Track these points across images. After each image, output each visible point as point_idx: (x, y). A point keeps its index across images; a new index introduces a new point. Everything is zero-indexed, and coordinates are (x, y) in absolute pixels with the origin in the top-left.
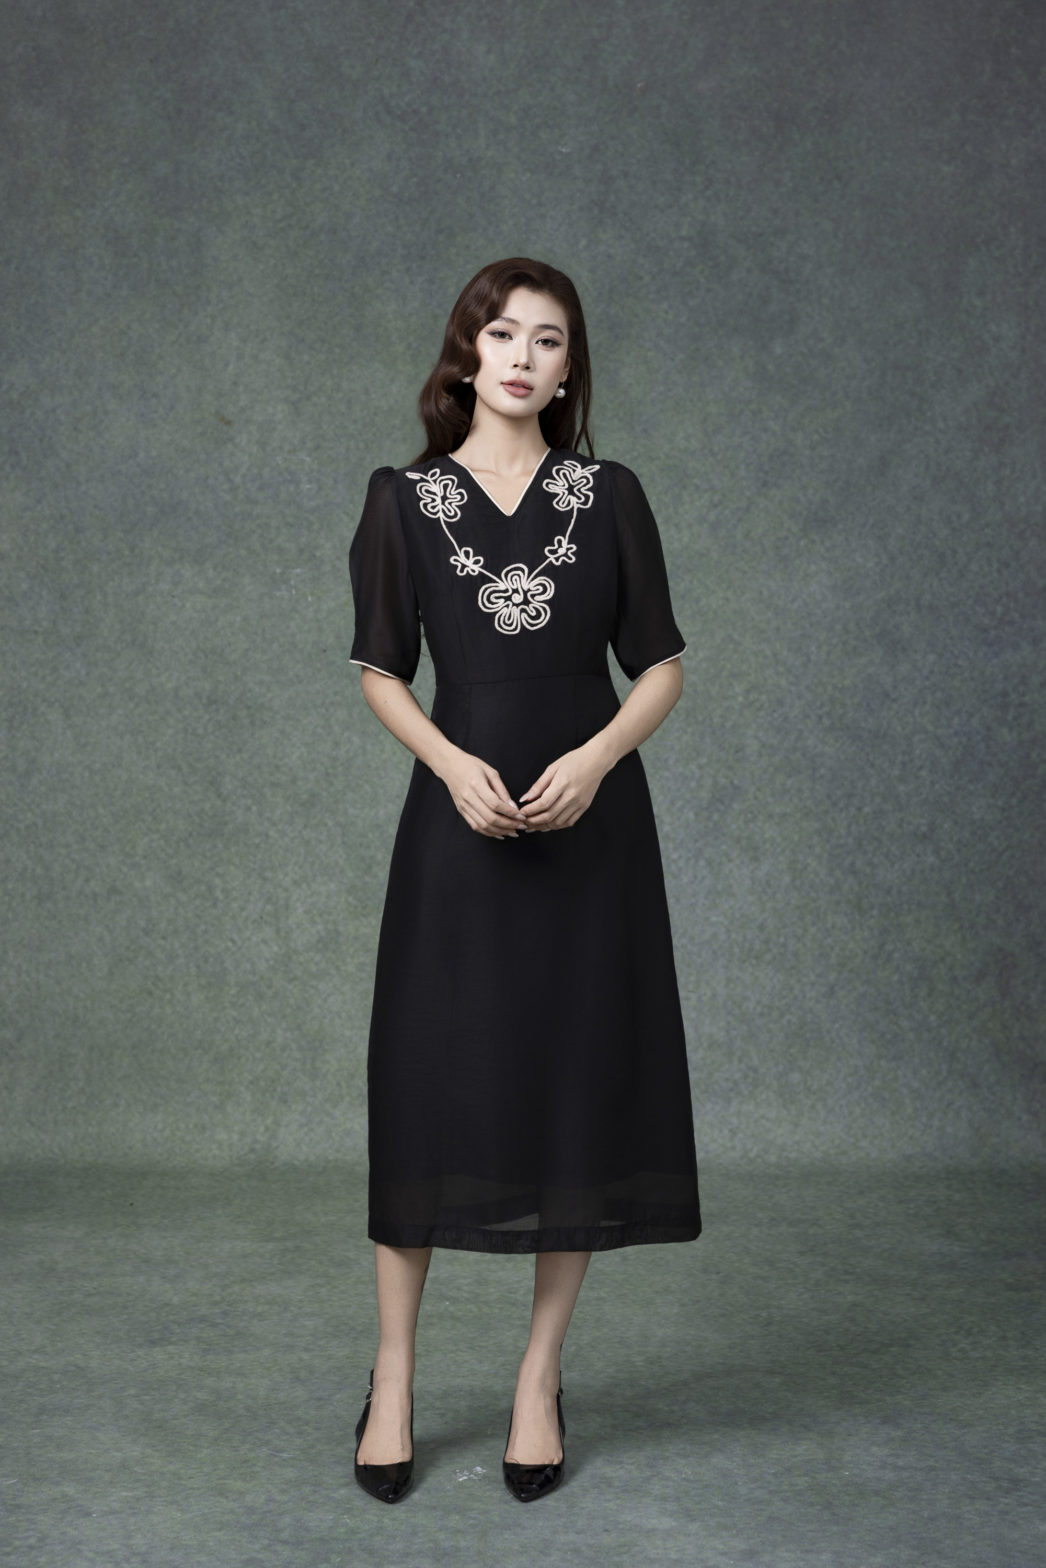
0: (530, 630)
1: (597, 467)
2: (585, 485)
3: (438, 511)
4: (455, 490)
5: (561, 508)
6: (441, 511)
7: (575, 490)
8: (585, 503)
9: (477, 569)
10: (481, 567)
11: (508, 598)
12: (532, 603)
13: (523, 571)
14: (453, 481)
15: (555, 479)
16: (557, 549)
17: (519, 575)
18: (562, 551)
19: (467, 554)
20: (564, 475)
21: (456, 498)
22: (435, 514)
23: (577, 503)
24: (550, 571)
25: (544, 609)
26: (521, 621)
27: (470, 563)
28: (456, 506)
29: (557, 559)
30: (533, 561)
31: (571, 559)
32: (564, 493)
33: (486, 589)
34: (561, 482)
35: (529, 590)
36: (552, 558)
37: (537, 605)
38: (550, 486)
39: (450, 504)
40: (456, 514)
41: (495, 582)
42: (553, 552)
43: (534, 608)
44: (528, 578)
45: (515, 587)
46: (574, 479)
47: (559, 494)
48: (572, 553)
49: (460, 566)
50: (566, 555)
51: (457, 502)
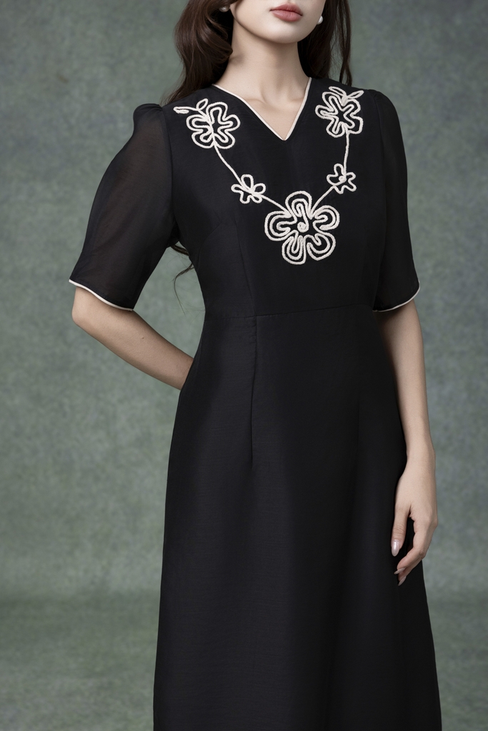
0: (316, 261)
1: (361, 93)
2: (353, 111)
3: (212, 141)
4: (227, 116)
5: (334, 134)
6: (214, 139)
7: (345, 116)
8: (356, 129)
9: (260, 196)
10: (264, 194)
11: (294, 227)
12: (317, 232)
13: (307, 199)
14: (223, 108)
15: (326, 105)
16: (338, 177)
17: (302, 203)
18: (342, 179)
19: (247, 181)
20: (333, 100)
21: (228, 124)
22: (209, 144)
23: (349, 129)
24: (333, 200)
25: (330, 239)
26: (307, 251)
27: (251, 190)
28: (229, 132)
29: (340, 187)
30: (317, 188)
31: (352, 188)
32: (335, 120)
33: (272, 217)
34: (332, 108)
35: (314, 219)
36: (334, 186)
37: (323, 235)
38: (322, 112)
39: (223, 131)
40: (230, 141)
41: (282, 210)
42: (335, 180)
43: (319, 237)
44: (312, 207)
45: (300, 215)
46: (342, 105)
47: (330, 121)
48: (352, 181)
49: (242, 194)
50: (346, 183)
51: (230, 128)
